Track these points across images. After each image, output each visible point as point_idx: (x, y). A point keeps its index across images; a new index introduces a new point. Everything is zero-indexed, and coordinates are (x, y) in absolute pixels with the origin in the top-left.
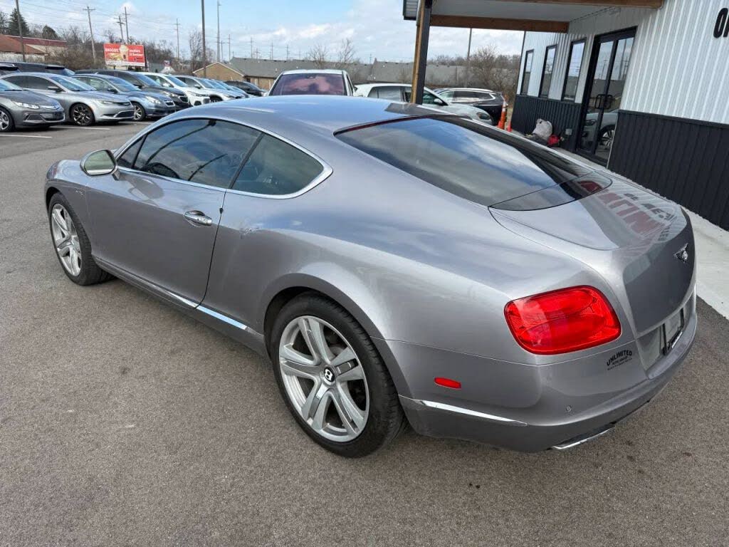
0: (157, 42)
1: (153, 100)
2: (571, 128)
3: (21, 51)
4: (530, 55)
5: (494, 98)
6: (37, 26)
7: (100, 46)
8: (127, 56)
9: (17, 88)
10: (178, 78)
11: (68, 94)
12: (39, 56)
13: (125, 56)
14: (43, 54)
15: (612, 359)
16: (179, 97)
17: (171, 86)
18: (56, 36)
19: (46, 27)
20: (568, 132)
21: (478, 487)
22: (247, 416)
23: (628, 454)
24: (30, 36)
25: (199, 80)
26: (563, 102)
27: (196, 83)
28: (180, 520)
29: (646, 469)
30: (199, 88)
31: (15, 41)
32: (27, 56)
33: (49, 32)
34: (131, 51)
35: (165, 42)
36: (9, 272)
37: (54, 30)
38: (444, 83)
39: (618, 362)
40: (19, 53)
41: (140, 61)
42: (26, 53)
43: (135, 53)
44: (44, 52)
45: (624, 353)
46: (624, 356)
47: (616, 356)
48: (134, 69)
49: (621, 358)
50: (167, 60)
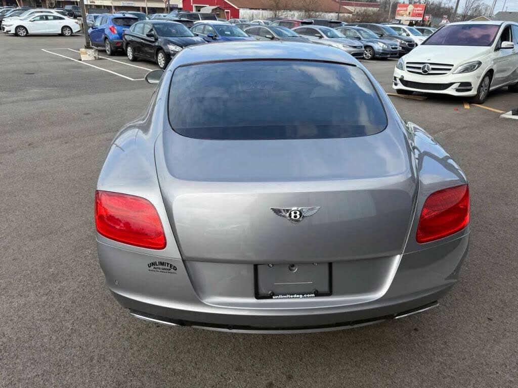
1: (382, 45)
3: (338, 11)
7: (395, 5)
8: (411, 13)
11: (326, 40)
12: (349, 14)
13: (409, 13)
14: (351, 13)
15: (153, 264)
16: (407, 43)
31: (337, 4)
32: (341, 15)
34: (415, 9)
39: (160, 268)
40: (337, 13)
41: (419, 17)
42: (341, 13)
43: (418, 10)
44: (353, 11)
45: (166, 264)
46: (166, 267)
47: (158, 264)
48: (414, 22)
49: (164, 267)
50: (446, 15)
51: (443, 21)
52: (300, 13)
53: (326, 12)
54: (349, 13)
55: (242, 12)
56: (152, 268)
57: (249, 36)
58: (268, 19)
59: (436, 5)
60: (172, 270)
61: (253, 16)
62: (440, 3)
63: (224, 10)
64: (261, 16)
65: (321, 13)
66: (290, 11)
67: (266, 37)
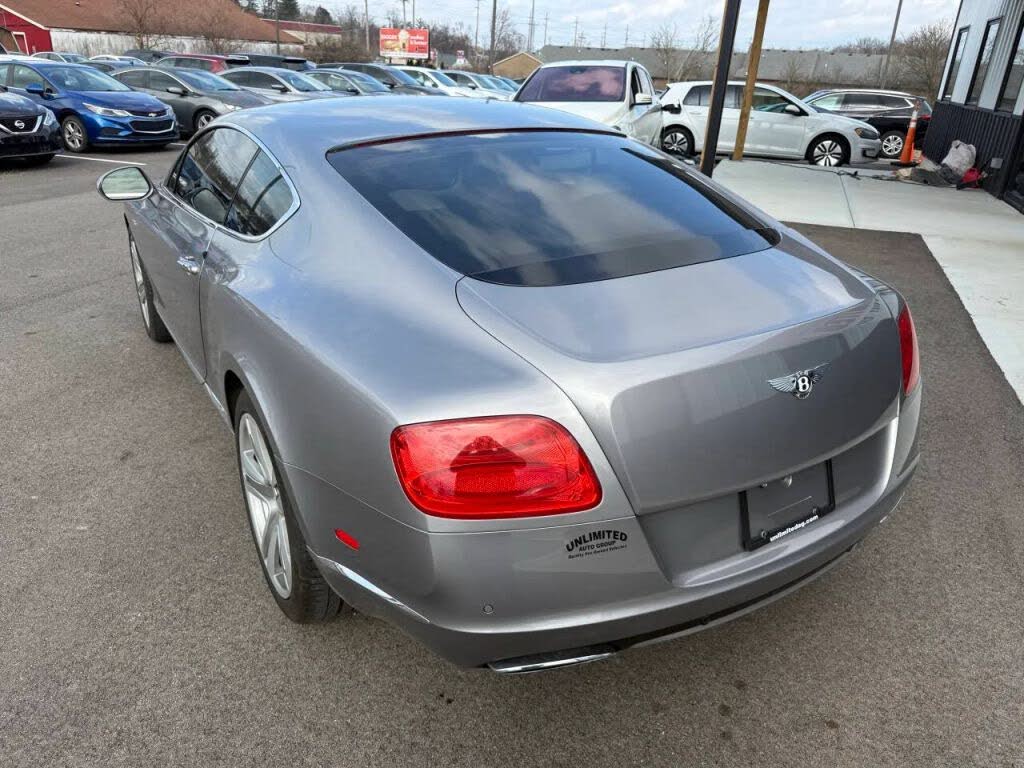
0: (452, 26)
2: (1002, 157)
3: (276, 39)
4: (964, 35)
5: (912, 106)
6: (309, 7)
7: (375, 32)
8: (407, 45)
9: (233, 86)
10: (446, 74)
12: (297, 46)
13: (404, 45)
14: (301, 43)
15: (578, 542)
17: (435, 85)
18: (330, 19)
19: (320, 8)
20: (995, 163)
21: (449, 701)
22: (221, 538)
23: (725, 703)
24: (301, 20)
25: (476, 77)
26: (995, 114)
27: (471, 81)
28: (48, 660)
29: (737, 732)
30: (474, 88)
31: (270, 26)
32: (282, 46)
33: (323, 15)
34: (412, 37)
35: (461, 24)
36: (92, 317)
37: (329, 11)
38: (858, 81)
39: (592, 547)
40: (273, 42)
41: (422, 52)
42: (281, 42)
43: (418, 40)
44: (303, 39)
45: (606, 534)
46: (606, 540)
47: (587, 538)
48: (415, 62)
49: (599, 541)
50: (461, 49)
51: (458, 60)
52: (194, 42)
53: (251, 40)
54: (298, 43)
55: (57, 36)
56: (576, 551)
57: (133, 90)
58: (129, 53)
59: (440, 33)
60: (619, 543)
61: (86, 47)
62: (446, 29)
63: (9, 32)
64: (106, 47)
65: (240, 42)
66: (173, 36)
67: (168, 91)
